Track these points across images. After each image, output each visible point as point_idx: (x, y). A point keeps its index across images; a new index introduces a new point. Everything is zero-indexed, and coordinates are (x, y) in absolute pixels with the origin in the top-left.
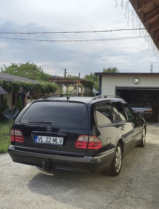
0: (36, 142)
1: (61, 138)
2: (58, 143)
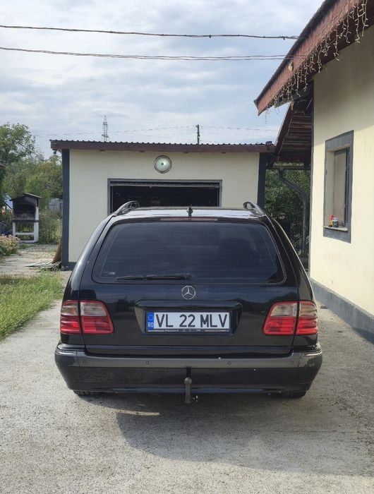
0: (152, 329)
1: (223, 315)
2: (216, 326)
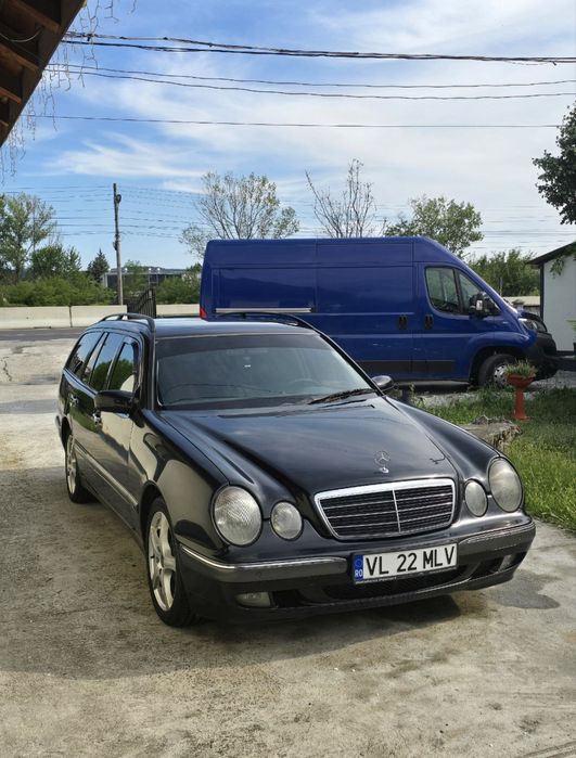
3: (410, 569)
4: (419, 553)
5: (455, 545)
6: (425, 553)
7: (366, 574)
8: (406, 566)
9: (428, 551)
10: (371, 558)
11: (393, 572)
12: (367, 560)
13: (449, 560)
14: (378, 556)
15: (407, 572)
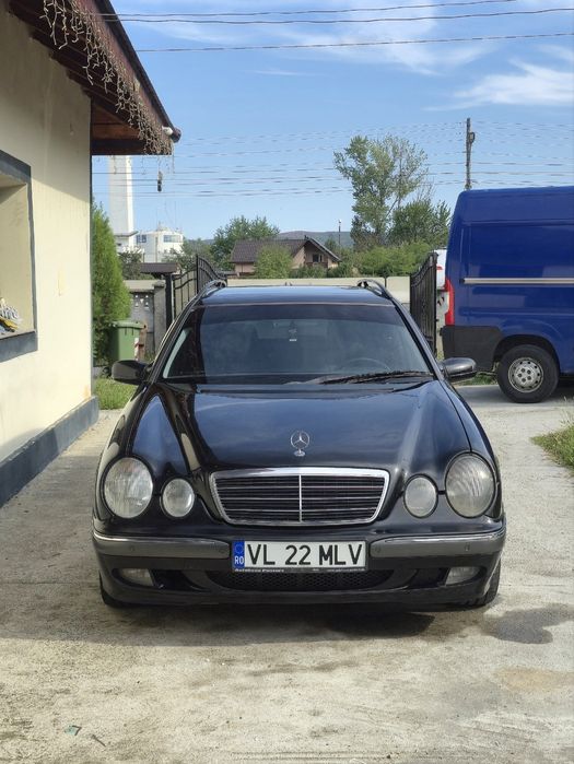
3: (301, 562)
4: (314, 547)
5: (363, 543)
6: (321, 548)
7: (248, 562)
8: (296, 559)
9: (326, 546)
10: (254, 545)
11: (280, 563)
12: (249, 546)
13: (355, 561)
14: (262, 544)
15: (298, 566)
